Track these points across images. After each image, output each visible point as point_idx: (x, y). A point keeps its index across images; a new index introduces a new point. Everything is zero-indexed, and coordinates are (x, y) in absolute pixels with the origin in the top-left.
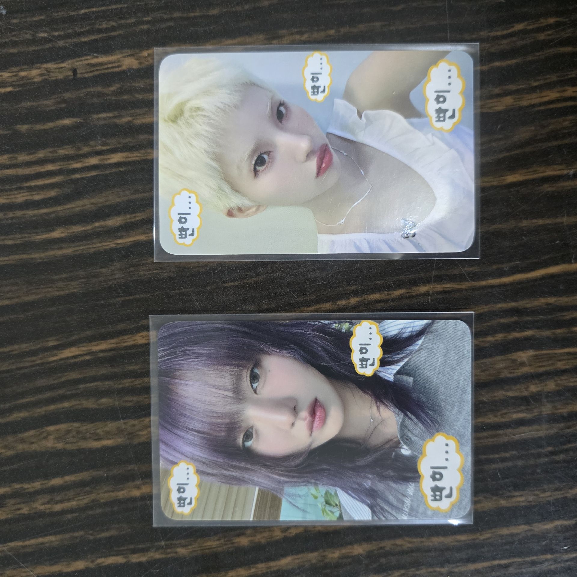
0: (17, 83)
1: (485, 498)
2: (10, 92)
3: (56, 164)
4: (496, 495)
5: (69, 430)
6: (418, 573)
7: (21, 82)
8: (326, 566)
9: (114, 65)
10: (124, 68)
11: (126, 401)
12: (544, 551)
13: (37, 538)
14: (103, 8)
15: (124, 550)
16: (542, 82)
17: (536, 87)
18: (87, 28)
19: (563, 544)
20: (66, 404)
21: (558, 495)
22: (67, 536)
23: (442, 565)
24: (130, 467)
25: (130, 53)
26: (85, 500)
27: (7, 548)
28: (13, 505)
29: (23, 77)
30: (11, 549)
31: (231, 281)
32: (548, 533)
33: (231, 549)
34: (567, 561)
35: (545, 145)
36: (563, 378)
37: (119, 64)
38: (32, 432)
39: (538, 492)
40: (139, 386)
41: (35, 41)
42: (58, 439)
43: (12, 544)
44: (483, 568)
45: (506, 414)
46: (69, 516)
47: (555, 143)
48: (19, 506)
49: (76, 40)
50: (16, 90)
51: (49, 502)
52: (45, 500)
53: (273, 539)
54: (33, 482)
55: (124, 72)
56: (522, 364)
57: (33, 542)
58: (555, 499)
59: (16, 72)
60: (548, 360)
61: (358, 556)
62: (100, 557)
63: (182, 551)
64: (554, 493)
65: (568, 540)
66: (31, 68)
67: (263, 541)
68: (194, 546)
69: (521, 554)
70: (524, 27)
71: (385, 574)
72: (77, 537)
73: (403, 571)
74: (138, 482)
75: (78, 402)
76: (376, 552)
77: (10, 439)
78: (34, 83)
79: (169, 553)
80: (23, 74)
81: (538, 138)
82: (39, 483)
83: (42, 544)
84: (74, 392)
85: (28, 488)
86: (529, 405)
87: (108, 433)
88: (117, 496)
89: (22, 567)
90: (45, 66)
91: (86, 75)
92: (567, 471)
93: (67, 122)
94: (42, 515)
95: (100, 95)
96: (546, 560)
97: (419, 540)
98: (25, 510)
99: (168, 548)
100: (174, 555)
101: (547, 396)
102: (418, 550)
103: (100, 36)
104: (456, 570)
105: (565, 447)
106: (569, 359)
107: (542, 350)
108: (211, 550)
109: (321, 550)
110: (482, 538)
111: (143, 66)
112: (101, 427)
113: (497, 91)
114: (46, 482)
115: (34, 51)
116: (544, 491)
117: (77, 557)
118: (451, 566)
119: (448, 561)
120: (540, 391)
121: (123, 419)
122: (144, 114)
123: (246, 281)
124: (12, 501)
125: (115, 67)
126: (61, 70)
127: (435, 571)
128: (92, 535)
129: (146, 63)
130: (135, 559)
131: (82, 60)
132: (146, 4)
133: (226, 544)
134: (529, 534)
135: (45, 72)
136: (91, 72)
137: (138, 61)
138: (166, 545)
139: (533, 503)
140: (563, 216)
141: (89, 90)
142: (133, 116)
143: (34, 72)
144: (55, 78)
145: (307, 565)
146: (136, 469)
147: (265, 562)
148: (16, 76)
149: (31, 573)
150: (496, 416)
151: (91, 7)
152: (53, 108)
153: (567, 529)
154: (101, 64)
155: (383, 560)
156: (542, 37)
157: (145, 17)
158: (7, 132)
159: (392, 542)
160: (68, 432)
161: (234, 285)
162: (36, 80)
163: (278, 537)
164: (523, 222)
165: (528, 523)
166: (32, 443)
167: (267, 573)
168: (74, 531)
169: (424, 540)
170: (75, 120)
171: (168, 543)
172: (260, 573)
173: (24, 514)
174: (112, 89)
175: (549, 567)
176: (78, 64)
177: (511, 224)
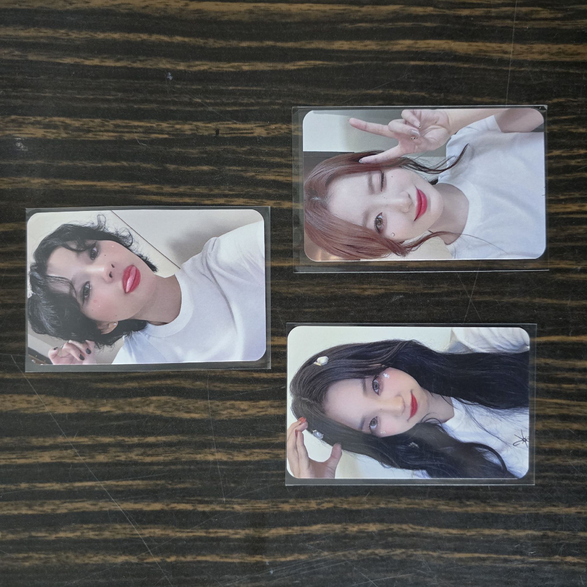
0: (172, 133)
1: (475, 503)
2: (166, 138)
3: (192, 198)
4: (485, 502)
5: (167, 402)
6: (415, 553)
7: (175, 133)
8: (346, 536)
9: (248, 132)
10: (255, 135)
11: (215, 386)
12: (515, 553)
13: (128, 480)
14: (246, 88)
15: (194, 500)
16: (567, 197)
17: (562, 200)
18: (232, 101)
19: (530, 549)
20: (169, 382)
21: (533, 510)
22: (152, 482)
23: (434, 551)
24: (210, 437)
25: (261, 125)
26: (170, 457)
27: (103, 484)
28: (114, 452)
29: (177, 129)
30: (106, 486)
31: (310, 307)
32: (520, 539)
33: (276, 512)
34: (532, 563)
35: (562, 245)
36: (549, 421)
37: (252, 131)
38: (138, 399)
39: (517, 506)
40: (227, 376)
41: (190, 104)
42: (158, 407)
43: (108, 483)
44: (466, 558)
46: (156, 468)
47: (570, 244)
48: (119, 454)
49: (222, 108)
50: (170, 137)
51: (142, 455)
52: (140, 453)
53: (309, 509)
54: (133, 437)
55: (255, 138)
57: (124, 483)
58: (529, 513)
59: (173, 124)
60: (540, 406)
61: (371, 532)
62: (174, 503)
63: (237, 507)
64: (529, 509)
65: (535, 547)
66: (184, 124)
67: (301, 510)
68: (247, 505)
69: (497, 552)
70: (560, 154)
71: (390, 550)
72: (158, 485)
73: (403, 550)
74: (213, 450)
75: (178, 382)
76: (386, 532)
77: (121, 401)
78: (185, 135)
79: (228, 508)
80: (178, 126)
81: (558, 238)
82: (137, 439)
83: (131, 485)
85: (128, 441)
87: (197, 408)
88: (195, 458)
89: (112, 501)
90: (195, 123)
91: (226, 136)
92: (542, 493)
93: (205, 168)
94: (136, 463)
95: (234, 152)
96: (516, 560)
97: (420, 527)
98: (123, 458)
99: (227, 504)
100: (231, 509)
102: (417, 535)
103: (241, 108)
104: (445, 556)
105: (543, 474)
106: (556, 408)
108: (260, 510)
109: (344, 524)
110: (469, 534)
111: (270, 135)
112: (191, 403)
114: (142, 438)
115: (189, 111)
116: (522, 506)
117: (156, 500)
118: (441, 552)
119: (439, 548)
121: (210, 399)
122: (265, 172)
123: (321, 310)
124: (113, 449)
125: (249, 133)
126: (207, 129)
127: (429, 554)
128: (170, 484)
129: (273, 134)
130: (201, 508)
131: (224, 124)
132: (280, 91)
133: (273, 508)
134: (505, 537)
135: (195, 128)
136: (230, 134)
137: (267, 131)
138: (226, 501)
139: (512, 514)
140: (568, 300)
141: (226, 147)
142: (256, 172)
143: (187, 127)
144: (201, 134)
145: (332, 533)
146: (214, 439)
147: (300, 526)
148: (172, 127)
149: (119, 507)
151: (237, 86)
152: (196, 156)
153: (535, 538)
154: (239, 129)
155: (390, 539)
156: (573, 163)
157: (278, 100)
158: (159, 168)
159: (399, 526)
160: (166, 403)
161: (311, 312)
162: (186, 133)
163: (313, 509)
164: (537, 299)
165: (506, 528)
166: (137, 407)
167: (300, 535)
168: (157, 480)
169: (424, 528)
170: (211, 168)
171: (228, 499)
172: (295, 534)
173: (122, 461)
174: (244, 149)
175: (518, 566)
176: (221, 126)
177: (528, 299)
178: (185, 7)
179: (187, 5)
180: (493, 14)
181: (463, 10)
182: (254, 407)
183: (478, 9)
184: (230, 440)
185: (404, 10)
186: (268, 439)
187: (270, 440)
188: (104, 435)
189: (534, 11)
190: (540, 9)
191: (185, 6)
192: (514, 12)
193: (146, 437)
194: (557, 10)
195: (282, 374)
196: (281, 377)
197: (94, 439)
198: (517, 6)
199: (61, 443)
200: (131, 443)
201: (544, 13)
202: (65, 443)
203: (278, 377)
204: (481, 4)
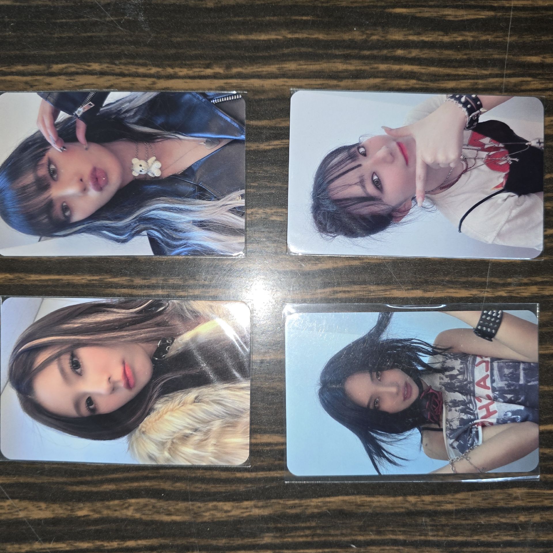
3: (165, 290)
11: (196, 487)
20: (147, 484)
24: (192, 540)
36: (547, 513)
38: (116, 502)
42: (137, 510)
45: (498, 535)
54: (112, 541)
56: (516, 498)
60: (537, 498)
75: (157, 483)
77: (99, 504)
82: (116, 543)
84: (155, 474)
85: (107, 546)
86: (517, 531)
87: (178, 510)
101: (533, 526)
107: (534, 489)
112: (172, 505)
113: (525, 280)
114: (122, 543)
120: (528, 521)
121: (191, 500)
146: (196, 542)
150: (489, 537)
160: (146, 505)
166: (116, 510)
178: (152, 86)
179: (154, 83)
180: (480, 86)
181: (448, 82)
182: (237, 508)
183: (464, 81)
184: (214, 542)
185: (385, 84)
186: (253, 540)
187: (255, 541)
188: (82, 539)
189: (524, 81)
190: (529, 79)
191: (152, 84)
192: (502, 83)
193: (126, 541)
194: (548, 79)
195: (265, 473)
196: (265, 476)
197: (71, 545)
198: (506, 77)
199: (38, 549)
200: (110, 548)
201: (534, 84)
202: (41, 549)
203: (262, 476)
204: (467, 75)
